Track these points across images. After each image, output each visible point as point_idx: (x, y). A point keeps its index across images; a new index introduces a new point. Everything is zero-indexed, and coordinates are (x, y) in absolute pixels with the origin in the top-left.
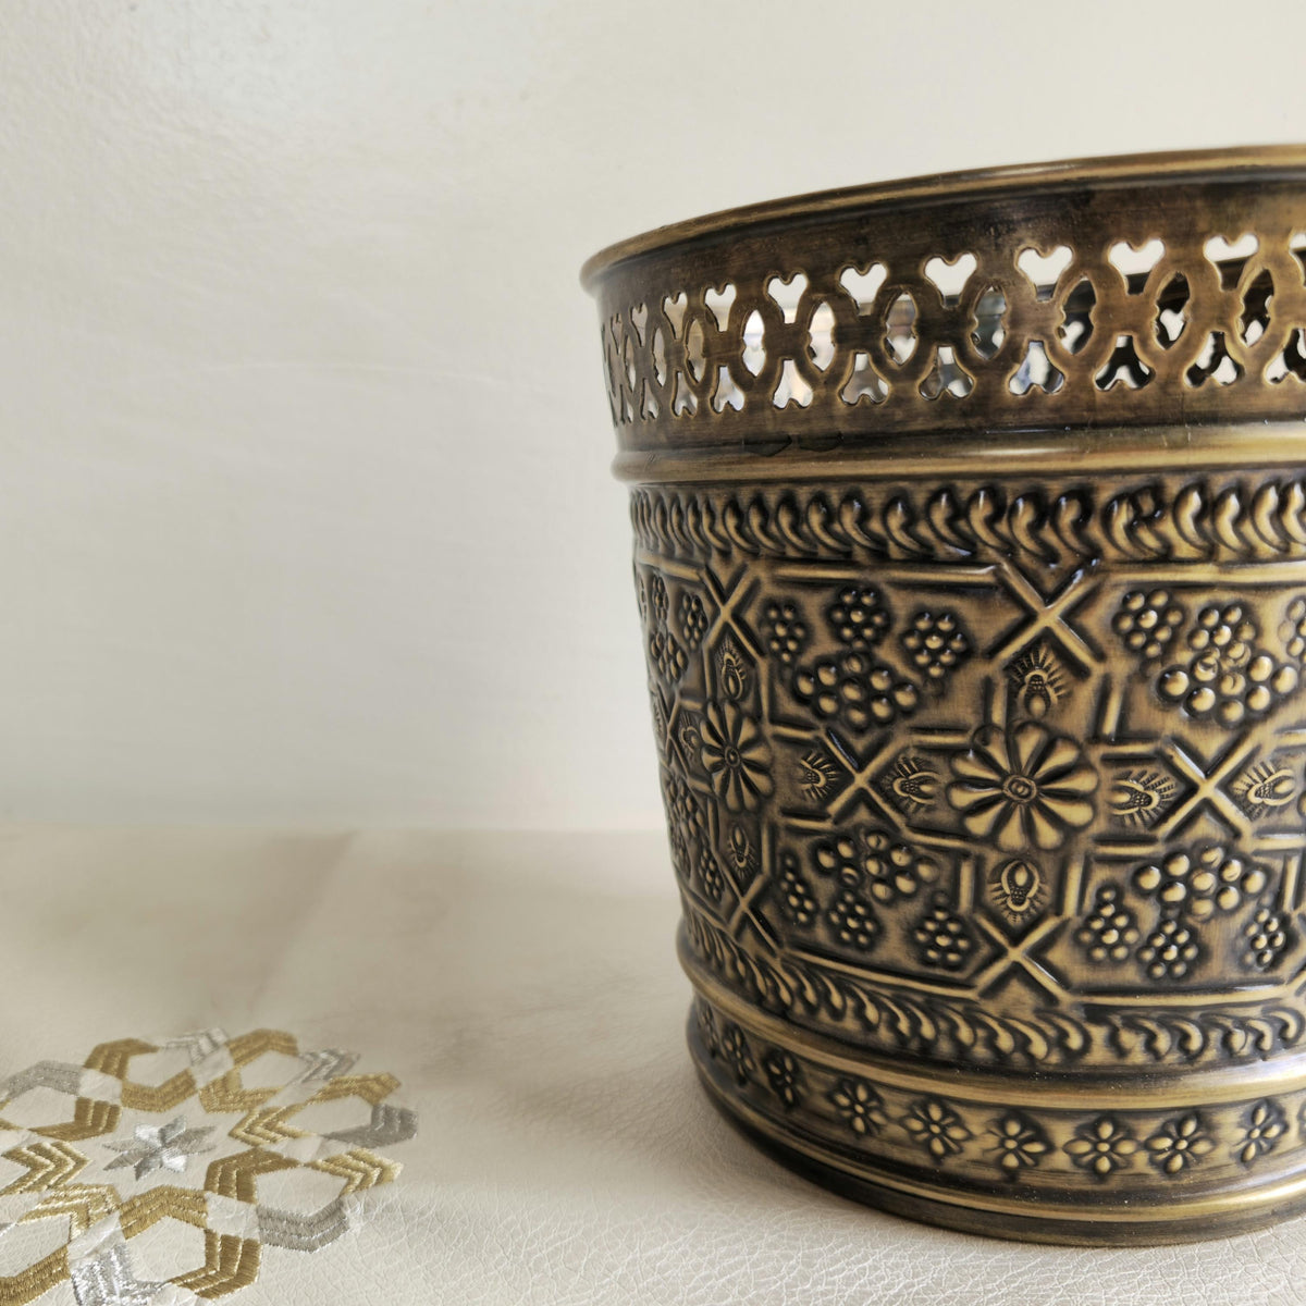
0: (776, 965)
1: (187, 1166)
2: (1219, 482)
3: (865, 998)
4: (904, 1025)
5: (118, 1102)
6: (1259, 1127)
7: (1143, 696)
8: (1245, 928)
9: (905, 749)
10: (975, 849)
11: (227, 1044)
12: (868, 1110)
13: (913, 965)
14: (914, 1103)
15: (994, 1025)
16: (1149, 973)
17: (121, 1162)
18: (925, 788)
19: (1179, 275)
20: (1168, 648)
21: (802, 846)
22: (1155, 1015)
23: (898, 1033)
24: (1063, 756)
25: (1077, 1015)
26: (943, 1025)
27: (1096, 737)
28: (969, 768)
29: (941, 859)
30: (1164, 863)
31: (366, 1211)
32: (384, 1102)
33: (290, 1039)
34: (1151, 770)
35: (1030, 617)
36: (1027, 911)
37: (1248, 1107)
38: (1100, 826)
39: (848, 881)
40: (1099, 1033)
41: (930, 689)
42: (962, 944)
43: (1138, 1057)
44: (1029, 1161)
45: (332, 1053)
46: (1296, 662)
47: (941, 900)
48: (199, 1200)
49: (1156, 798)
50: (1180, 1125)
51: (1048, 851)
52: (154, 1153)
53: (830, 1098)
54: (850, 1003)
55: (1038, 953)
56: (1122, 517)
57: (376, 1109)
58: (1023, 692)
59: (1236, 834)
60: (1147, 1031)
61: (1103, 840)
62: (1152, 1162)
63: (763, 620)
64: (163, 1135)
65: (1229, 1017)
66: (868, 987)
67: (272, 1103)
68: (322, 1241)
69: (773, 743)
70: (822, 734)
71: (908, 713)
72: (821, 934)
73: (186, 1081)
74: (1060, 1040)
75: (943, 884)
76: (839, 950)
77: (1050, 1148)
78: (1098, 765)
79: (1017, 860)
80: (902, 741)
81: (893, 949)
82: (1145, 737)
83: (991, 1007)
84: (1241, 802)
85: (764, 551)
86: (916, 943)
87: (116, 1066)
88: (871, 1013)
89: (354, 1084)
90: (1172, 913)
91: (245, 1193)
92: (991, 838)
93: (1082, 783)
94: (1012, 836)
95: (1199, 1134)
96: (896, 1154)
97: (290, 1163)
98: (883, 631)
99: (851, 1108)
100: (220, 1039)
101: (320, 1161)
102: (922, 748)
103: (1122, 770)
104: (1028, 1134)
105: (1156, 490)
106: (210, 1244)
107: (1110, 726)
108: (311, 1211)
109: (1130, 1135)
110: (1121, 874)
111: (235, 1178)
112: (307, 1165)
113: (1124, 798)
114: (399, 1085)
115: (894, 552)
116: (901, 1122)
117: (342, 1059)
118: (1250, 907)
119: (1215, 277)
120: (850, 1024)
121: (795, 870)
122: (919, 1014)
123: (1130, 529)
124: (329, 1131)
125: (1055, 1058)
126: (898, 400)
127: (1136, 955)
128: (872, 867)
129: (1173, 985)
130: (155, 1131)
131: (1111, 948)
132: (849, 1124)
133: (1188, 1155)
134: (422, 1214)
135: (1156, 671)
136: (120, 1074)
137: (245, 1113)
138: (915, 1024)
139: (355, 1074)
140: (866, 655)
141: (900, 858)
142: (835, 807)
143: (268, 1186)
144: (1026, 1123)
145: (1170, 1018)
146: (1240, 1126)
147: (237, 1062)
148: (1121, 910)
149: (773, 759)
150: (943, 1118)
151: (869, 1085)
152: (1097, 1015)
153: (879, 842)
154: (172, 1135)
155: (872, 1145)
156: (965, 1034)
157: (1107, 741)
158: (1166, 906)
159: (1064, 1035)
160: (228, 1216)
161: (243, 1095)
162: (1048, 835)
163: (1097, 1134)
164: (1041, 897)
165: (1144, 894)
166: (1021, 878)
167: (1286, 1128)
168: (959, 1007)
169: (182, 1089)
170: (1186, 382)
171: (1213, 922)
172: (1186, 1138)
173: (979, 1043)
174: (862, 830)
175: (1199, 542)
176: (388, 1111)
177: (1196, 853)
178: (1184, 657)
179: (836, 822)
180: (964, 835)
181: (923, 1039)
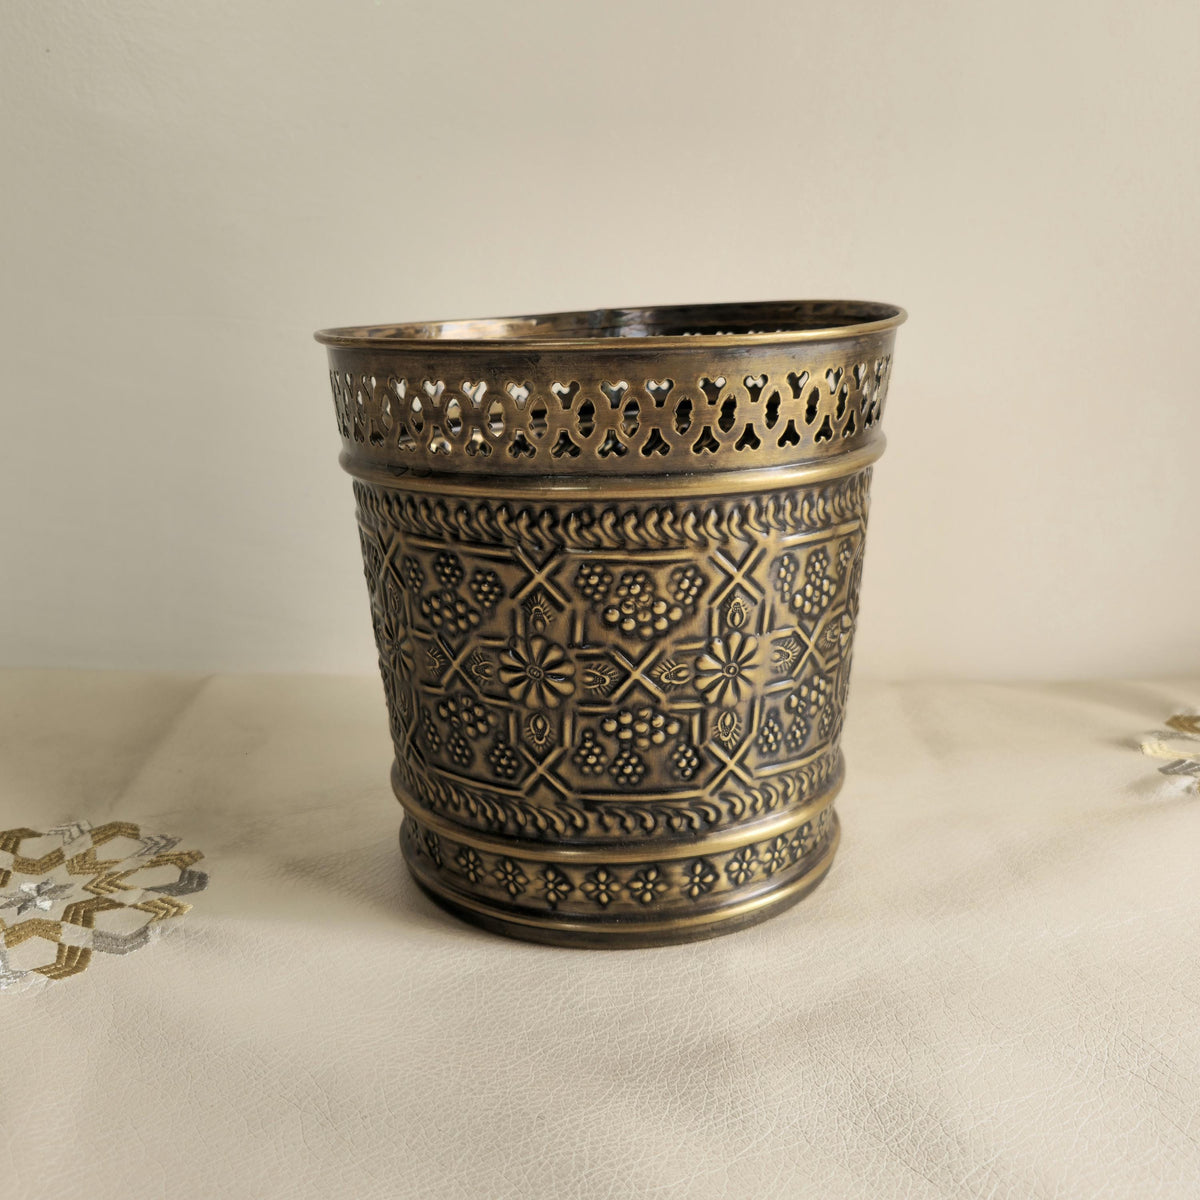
0: (425, 777)
1: (52, 907)
2: (623, 508)
3: (468, 796)
4: (489, 813)
5: (11, 869)
6: (698, 875)
7: (595, 622)
8: (671, 754)
9: (475, 648)
10: (515, 707)
11: (90, 831)
12: (475, 867)
13: (489, 776)
14: (498, 861)
15: (535, 812)
16: (617, 781)
17: (9, 905)
18: (487, 671)
19: (587, 400)
20: (606, 594)
21: (431, 704)
22: (624, 806)
23: (487, 818)
24: (554, 655)
25: (579, 806)
26: (509, 813)
27: (572, 644)
28: (509, 660)
29: (499, 712)
30: (616, 717)
31: (162, 932)
32: (190, 868)
33: (135, 828)
34: (603, 663)
35: (531, 577)
36: (545, 744)
37: (690, 863)
38: (579, 695)
39: (455, 725)
40: (591, 817)
41: (486, 614)
42: (514, 763)
43: (616, 832)
44: (562, 896)
45: (163, 837)
46: (681, 605)
47: (501, 737)
48: (57, 926)
49: (608, 680)
50: (646, 874)
51: (553, 709)
52: (31, 899)
53: (456, 860)
54: (462, 800)
55: (552, 770)
56: (573, 526)
57: (184, 872)
58: (532, 617)
59: (658, 700)
60: (620, 816)
61: (582, 703)
62: (632, 896)
63: (404, 566)
64: (38, 889)
65: (669, 808)
66: (470, 790)
67: (116, 869)
68: (131, 949)
69: (413, 640)
70: (436, 637)
71: (475, 627)
72: (444, 757)
73: (58, 856)
74: (571, 822)
75: (501, 728)
76: (454, 767)
77: (572, 888)
78: (574, 660)
79: (538, 713)
80: (474, 643)
81: (480, 767)
82: (597, 645)
83: (531, 801)
84: (657, 681)
85: (401, 528)
86: (490, 762)
87: (11, 846)
88: (473, 806)
89: (173, 857)
90: (626, 746)
91: (87, 922)
92: (523, 700)
93: (566, 670)
94: (532, 699)
95: (659, 879)
96: (493, 894)
97: (121, 905)
98: (460, 579)
99: (467, 866)
100: (86, 828)
101: (139, 904)
102: (485, 647)
103: (587, 663)
104: (559, 879)
105: (590, 511)
106: (60, 951)
107: (578, 638)
108: (127, 933)
109: (616, 880)
110: (593, 723)
111: (82, 914)
112: (130, 906)
113: (590, 679)
114: (202, 857)
115: (463, 536)
116: (492, 873)
117: (168, 840)
118: (673, 742)
119: (606, 402)
120: (463, 813)
121: (429, 718)
122: (496, 806)
123: (578, 531)
124: (149, 886)
125: (569, 832)
126: (456, 454)
127: (607, 770)
128: (465, 716)
129: (631, 788)
130: (34, 886)
131: (593, 766)
132: (467, 876)
133: (654, 892)
134: (196, 933)
135: (601, 608)
136: (14, 851)
137: (96, 875)
138: (495, 813)
139: (175, 850)
140: (453, 592)
141: (478, 712)
142: (445, 680)
143: (103, 920)
144: (558, 873)
145: (633, 809)
146: (685, 874)
147: (95, 843)
148: (597, 744)
149: (414, 651)
150: (513, 871)
151: (475, 852)
152: (590, 806)
153: (467, 702)
154: (46, 888)
155: (480, 890)
156: (520, 818)
157: (579, 647)
158: (622, 741)
159: (572, 818)
160: (74, 935)
161: (97, 863)
162: (551, 700)
163: (597, 879)
164: (551, 736)
165: (608, 734)
166: (540, 725)
167: (717, 877)
168: (516, 802)
169: (55, 860)
170: (598, 455)
171: (650, 751)
172: (651, 882)
173: (529, 824)
174: (459, 695)
175: (617, 539)
176: (191, 874)
177: (635, 710)
178: (615, 601)
179: (446, 689)
180: (508, 698)
181: (500, 822)
